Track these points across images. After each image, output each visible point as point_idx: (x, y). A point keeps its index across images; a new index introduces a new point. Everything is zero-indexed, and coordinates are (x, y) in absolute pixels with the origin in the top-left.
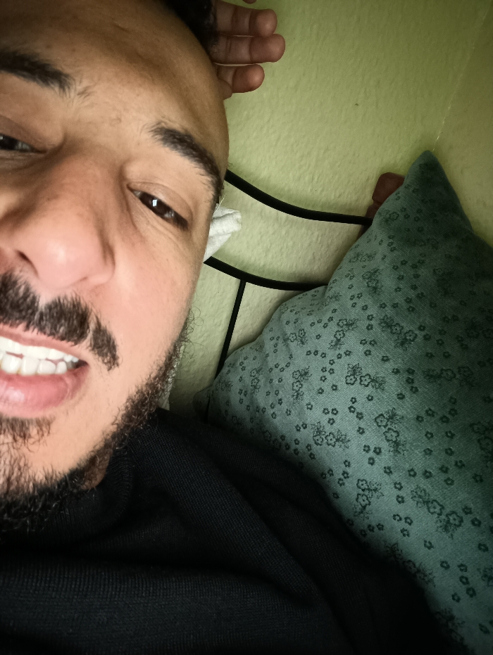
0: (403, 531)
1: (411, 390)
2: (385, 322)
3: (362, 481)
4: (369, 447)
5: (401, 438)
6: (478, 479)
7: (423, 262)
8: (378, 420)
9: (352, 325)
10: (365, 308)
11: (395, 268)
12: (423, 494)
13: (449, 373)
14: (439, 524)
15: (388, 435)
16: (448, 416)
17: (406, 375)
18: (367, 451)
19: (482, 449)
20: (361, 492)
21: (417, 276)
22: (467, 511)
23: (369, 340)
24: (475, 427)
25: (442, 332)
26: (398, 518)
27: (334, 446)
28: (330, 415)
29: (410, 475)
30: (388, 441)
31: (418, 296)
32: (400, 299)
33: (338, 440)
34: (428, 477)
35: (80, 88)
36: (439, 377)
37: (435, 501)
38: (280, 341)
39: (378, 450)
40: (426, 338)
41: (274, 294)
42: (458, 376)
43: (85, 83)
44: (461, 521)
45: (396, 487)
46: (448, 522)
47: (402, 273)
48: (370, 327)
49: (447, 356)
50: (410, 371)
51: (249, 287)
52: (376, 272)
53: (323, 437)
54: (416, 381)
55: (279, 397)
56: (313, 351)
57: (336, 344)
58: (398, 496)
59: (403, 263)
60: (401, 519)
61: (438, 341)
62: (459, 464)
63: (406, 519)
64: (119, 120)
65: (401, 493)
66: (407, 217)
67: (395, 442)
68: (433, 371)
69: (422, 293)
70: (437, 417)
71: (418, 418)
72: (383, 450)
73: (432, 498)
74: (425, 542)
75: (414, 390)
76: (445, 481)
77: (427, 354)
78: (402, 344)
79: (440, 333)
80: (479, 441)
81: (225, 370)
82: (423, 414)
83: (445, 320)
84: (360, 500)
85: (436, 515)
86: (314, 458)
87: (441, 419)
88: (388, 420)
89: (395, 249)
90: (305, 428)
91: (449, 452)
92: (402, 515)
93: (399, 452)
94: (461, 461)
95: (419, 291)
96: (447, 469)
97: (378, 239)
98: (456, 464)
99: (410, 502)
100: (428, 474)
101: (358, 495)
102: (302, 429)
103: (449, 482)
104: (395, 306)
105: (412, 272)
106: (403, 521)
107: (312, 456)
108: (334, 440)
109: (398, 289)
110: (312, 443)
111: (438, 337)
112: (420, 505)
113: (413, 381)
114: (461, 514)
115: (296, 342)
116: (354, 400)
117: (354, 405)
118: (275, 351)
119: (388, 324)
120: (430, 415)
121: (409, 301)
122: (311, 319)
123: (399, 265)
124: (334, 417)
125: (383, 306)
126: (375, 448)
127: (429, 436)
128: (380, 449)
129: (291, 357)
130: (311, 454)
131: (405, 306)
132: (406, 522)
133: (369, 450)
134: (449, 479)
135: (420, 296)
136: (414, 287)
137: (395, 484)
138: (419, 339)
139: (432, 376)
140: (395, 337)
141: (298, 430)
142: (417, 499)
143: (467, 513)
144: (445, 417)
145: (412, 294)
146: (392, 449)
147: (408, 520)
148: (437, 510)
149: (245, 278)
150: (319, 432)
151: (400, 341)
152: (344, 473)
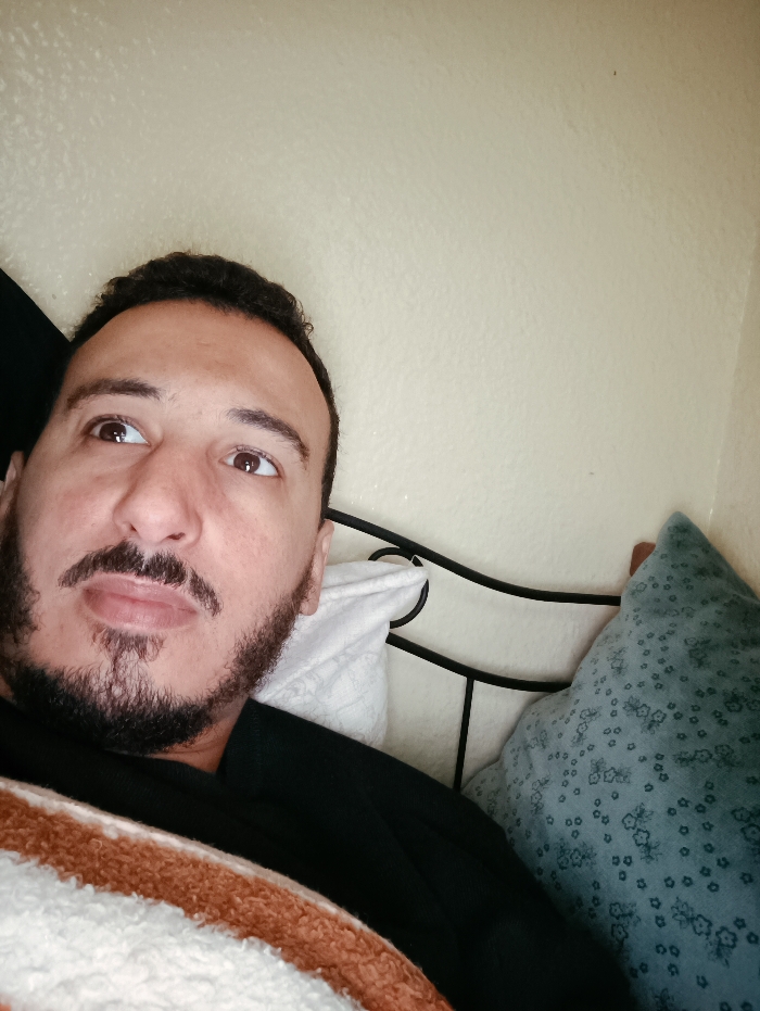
0: (670, 967)
1: (660, 778)
2: (631, 705)
3: (615, 905)
4: (618, 858)
5: (653, 839)
6: (747, 878)
7: (671, 633)
8: (626, 821)
9: (594, 714)
10: (609, 692)
11: (641, 643)
12: (685, 909)
13: (705, 754)
15: (638, 837)
16: (704, 804)
17: (654, 761)
18: (617, 864)
19: (747, 839)
20: (615, 921)
21: (665, 649)
22: (740, 923)
23: (612, 729)
24: (738, 814)
25: (696, 708)
26: (661, 949)
28: (574, 827)
29: (667, 885)
30: (638, 845)
31: (666, 671)
32: (646, 676)
33: (583, 857)
34: (688, 885)
35: (169, 395)
36: (693, 759)
37: (700, 916)
38: (521, 751)
39: (628, 861)
40: (678, 716)
42: (715, 756)
43: (173, 391)
44: (735, 940)
45: (653, 905)
46: (720, 944)
47: (648, 648)
48: (614, 714)
49: (702, 735)
50: (659, 757)
51: (478, 685)
52: (621, 651)
53: (568, 857)
54: (665, 767)
55: (517, 816)
56: (554, 753)
57: (579, 740)
58: (657, 918)
59: (650, 636)
60: (665, 950)
61: (691, 719)
62: (723, 862)
63: (672, 948)
65: (660, 912)
66: (655, 586)
67: (646, 845)
68: (686, 753)
69: (671, 667)
70: (692, 807)
71: (670, 811)
72: (633, 859)
73: (697, 912)
74: (698, 977)
75: (664, 778)
76: (709, 887)
77: (679, 736)
78: (650, 727)
79: (694, 710)
80: (743, 830)
82: (675, 805)
83: (699, 693)
84: (616, 933)
85: (704, 937)
86: (560, 888)
87: (696, 808)
88: (636, 819)
89: (640, 622)
90: (547, 850)
91: (709, 849)
92: (666, 944)
93: (652, 858)
94: (724, 859)
95: (667, 665)
96: (709, 870)
97: (626, 620)
98: (719, 864)
99: (672, 924)
100: (688, 881)
101: (613, 925)
102: (544, 852)
103: (714, 887)
104: (641, 685)
105: (661, 645)
106: (668, 952)
107: (558, 887)
108: (580, 858)
109: (644, 666)
110: (557, 868)
111: (691, 714)
112: (684, 925)
113: (662, 768)
114: (733, 929)
115: (537, 748)
116: (598, 803)
117: (599, 809)
118: (515, 764)
119: (633, 707)
120: (682, 805)
121: (656, 677)
122: (553, 717)
123: (645, 638)
124: (578, 828)
125: (628, 687)
126: (625, 858)
127: (684, 830)
128: (630, 858)
129: (531, 766)
130: (557, 883)
131: (651, 683)
132: (672, 953)
133: (619, 861)
134: (712, 884)
135: (669, 671)
136: (661, 661)
137: (652, 900)
138: (670, 717)
139: (684, 760)
140: (642, 720)
141: (541, 855)
142: (679, 917)
143: (739, 927)
144: (700, 805)
145: (660, 669)
146: (644, 855)
147: (674, 951)
148: (704, 929)
149: (472, 675)
150: (563, 851)
151: (647, 724)
152: (594, 899)
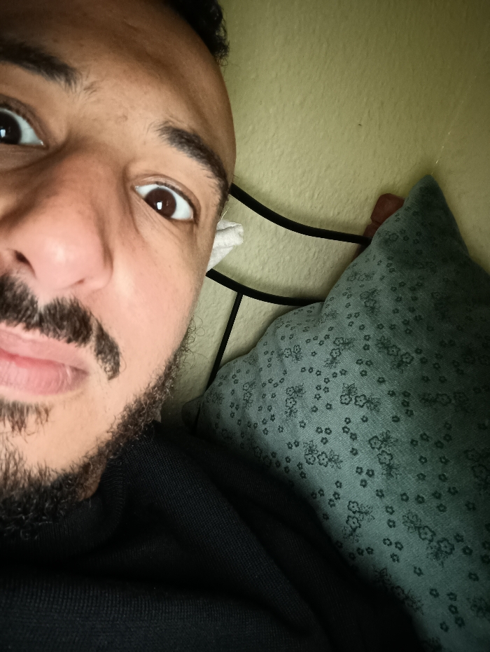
0: (393, 556)
1: (407, 413)
2: (382, 343)
3: (353, 503)
4: (361, 469)
5: (395, 461)
6: (471, 506)
7: (420, 286)
8: (372, 442)
9: (348, 344)
10: (362, 328)
11: (394, 289)
12: (414, 519)
13: (445, 398)
14: (429, 551)
15: (382, 458)
16: (442, 441)
17: (401, 398)
18: (360, 473)
19: (476, 477)
20: (351, 514)
21: (415, 299)
22: (459, 538)
23: (365, 360)
24: (470, 454)
25: (438, 356)
26: (388, 542)
27: (326, 466)
28: (323, 435)
29: (402, 499)
30: (381, 463)
31: (416, 319)
32: (397, 320)
33: (330, 460)
34: (420, 502)
35: (86, 83)
36: (435, 401)
37: (427, 527)
38: (275, 355)
39: (371, 473)
40: (423, 361)
41: (269, 308)
42: (453, 402)
43: (92, 78)
44: (453, 549)
45: (388, 512)
46: (439, 549)
47: (400, 295)
48: (366, 348)
49: (443, 380)
50: (406, 394)
51: (245, 299)
52: (373, 292)
53: (315, 456)
54: (411, 404)
55: (272, 413)
56: (307, 368)
57: (332, 363)
58: (389, 521)
59: (402, 285)
60: (391, 544)
61: (434, 365)
62: (452, 491)
63: (396, 543)
64: (125, 118)
65: (393, 517)
66: (406, 239)
67: (388, 465)
68: (429, 394)
69: (420, 316)
70: (432, 442)
71: (413, 441)
72: (376, 473)
73: (423, 524)
74: (415, 568)
75: (409, 413)
76: (438, 507)
77: (423, 378)
78: (399, 366)
79: (437, 357)
80: (473, 468)
81: (216, 382)
82: (417, 438)
83: (442, 344)
84: (351, 522)
85: (428, 542)
86: (305, 477)
87: (436, 444)
88: (382, 442)
89: (394, 270)
90: (297, 446)
91: (442, 478)
92: (393, 540)
93: (392, 476)
94: (454, 488)
95: (417, 313)
96: (440, 495)
97: (375, 260)
98: (449, 491)
99: (401, 526)
100: (420, 499)
101: (349, 517)
102: (294, 447)
103: (441, 508)
104: (392, 327)
105: (410, 295)
106: (394, 546)
107: (303, 475)
108: (326, 460)
109: (396, 311)
110: (304, 461)
111: (435, 361)
112: (411, 530)
113: (408, 404)
114: (453, 541)
115: (290, 358)
116: (348, 421)
117: (348, 426)
118: (269, 366)
119: (384, 345)
120: (424, 440)
121: (406, 323)
122: (307, 336)
123: (397, 286)
124: (327, 436)
125: (380, 327)
126: (368, 470)
127: (423, 460)
128: (373, 471)
129: (285, 373)
130: (302, 473)
131: (403, 328)
132: (396, 547)
133: (362, 471)
134: (441, 505)
135: (418, 319)
136: (412, 310)
137: (387, 507)
138: (416, 363)
139: (427, 400)
140: (392, 358)
141: (290, 448)
142: (408, 524)
143: (458, 541)
144: (439, 442)
145: (410, 316)
146: (385, 472)
147: (399, 546)
148: (429, 536)
149: (241, 290)
150: (311, 450)
151: (396, 363)
152: (335, 494)
